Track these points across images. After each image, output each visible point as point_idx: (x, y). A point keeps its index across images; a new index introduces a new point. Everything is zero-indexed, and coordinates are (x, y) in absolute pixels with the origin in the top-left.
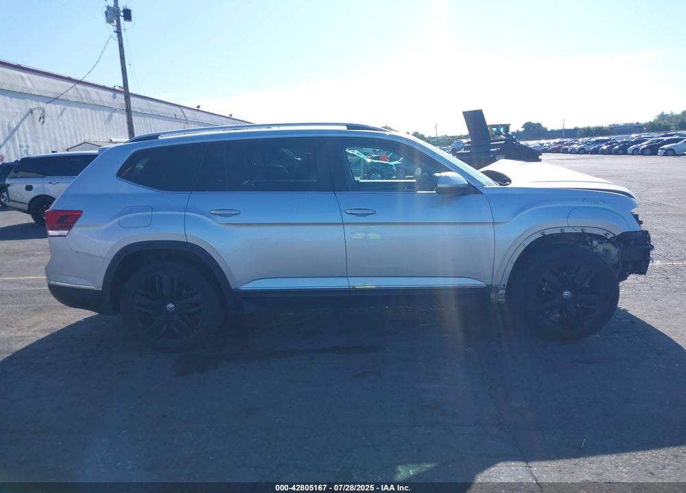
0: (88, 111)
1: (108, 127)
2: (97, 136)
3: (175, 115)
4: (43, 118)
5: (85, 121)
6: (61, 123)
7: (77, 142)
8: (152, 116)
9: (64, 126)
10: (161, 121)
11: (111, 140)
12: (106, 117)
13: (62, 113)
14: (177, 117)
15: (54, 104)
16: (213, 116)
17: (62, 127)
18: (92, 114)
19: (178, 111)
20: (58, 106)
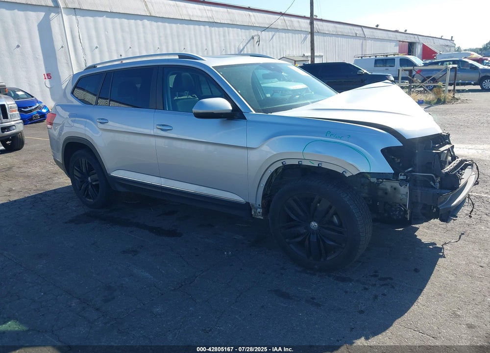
0: (290, 35)
1: (303, 45)
2: (295, 52)
3: (356, 34)
4: (259, 41)
5: (288, 43)
6: (271, 45)
7: (280, 56)
8: (337, 35)
9: (273, 47)
10: (344, 39)
11: (304, 55)
12: (303, 39)
13: (272, 38)
14: (358, 35)
15: (268, 31)
16: (389, 33)
17: (272, 47)
18: (292, 37)
19: (358, 31)
20: (271, 33)
